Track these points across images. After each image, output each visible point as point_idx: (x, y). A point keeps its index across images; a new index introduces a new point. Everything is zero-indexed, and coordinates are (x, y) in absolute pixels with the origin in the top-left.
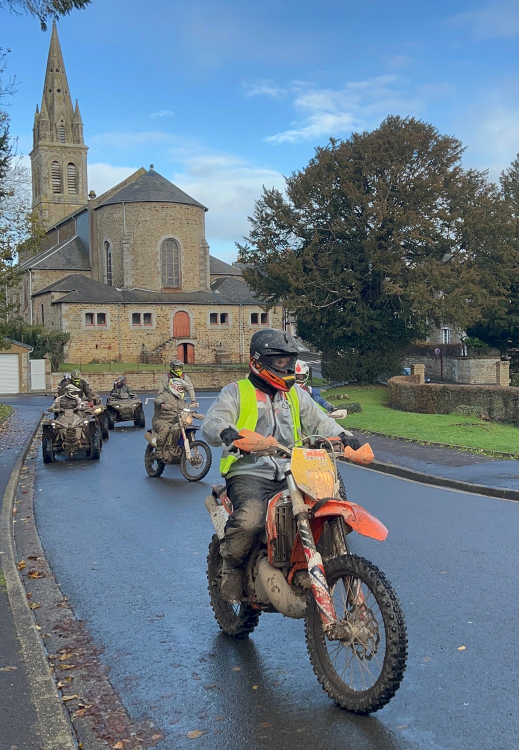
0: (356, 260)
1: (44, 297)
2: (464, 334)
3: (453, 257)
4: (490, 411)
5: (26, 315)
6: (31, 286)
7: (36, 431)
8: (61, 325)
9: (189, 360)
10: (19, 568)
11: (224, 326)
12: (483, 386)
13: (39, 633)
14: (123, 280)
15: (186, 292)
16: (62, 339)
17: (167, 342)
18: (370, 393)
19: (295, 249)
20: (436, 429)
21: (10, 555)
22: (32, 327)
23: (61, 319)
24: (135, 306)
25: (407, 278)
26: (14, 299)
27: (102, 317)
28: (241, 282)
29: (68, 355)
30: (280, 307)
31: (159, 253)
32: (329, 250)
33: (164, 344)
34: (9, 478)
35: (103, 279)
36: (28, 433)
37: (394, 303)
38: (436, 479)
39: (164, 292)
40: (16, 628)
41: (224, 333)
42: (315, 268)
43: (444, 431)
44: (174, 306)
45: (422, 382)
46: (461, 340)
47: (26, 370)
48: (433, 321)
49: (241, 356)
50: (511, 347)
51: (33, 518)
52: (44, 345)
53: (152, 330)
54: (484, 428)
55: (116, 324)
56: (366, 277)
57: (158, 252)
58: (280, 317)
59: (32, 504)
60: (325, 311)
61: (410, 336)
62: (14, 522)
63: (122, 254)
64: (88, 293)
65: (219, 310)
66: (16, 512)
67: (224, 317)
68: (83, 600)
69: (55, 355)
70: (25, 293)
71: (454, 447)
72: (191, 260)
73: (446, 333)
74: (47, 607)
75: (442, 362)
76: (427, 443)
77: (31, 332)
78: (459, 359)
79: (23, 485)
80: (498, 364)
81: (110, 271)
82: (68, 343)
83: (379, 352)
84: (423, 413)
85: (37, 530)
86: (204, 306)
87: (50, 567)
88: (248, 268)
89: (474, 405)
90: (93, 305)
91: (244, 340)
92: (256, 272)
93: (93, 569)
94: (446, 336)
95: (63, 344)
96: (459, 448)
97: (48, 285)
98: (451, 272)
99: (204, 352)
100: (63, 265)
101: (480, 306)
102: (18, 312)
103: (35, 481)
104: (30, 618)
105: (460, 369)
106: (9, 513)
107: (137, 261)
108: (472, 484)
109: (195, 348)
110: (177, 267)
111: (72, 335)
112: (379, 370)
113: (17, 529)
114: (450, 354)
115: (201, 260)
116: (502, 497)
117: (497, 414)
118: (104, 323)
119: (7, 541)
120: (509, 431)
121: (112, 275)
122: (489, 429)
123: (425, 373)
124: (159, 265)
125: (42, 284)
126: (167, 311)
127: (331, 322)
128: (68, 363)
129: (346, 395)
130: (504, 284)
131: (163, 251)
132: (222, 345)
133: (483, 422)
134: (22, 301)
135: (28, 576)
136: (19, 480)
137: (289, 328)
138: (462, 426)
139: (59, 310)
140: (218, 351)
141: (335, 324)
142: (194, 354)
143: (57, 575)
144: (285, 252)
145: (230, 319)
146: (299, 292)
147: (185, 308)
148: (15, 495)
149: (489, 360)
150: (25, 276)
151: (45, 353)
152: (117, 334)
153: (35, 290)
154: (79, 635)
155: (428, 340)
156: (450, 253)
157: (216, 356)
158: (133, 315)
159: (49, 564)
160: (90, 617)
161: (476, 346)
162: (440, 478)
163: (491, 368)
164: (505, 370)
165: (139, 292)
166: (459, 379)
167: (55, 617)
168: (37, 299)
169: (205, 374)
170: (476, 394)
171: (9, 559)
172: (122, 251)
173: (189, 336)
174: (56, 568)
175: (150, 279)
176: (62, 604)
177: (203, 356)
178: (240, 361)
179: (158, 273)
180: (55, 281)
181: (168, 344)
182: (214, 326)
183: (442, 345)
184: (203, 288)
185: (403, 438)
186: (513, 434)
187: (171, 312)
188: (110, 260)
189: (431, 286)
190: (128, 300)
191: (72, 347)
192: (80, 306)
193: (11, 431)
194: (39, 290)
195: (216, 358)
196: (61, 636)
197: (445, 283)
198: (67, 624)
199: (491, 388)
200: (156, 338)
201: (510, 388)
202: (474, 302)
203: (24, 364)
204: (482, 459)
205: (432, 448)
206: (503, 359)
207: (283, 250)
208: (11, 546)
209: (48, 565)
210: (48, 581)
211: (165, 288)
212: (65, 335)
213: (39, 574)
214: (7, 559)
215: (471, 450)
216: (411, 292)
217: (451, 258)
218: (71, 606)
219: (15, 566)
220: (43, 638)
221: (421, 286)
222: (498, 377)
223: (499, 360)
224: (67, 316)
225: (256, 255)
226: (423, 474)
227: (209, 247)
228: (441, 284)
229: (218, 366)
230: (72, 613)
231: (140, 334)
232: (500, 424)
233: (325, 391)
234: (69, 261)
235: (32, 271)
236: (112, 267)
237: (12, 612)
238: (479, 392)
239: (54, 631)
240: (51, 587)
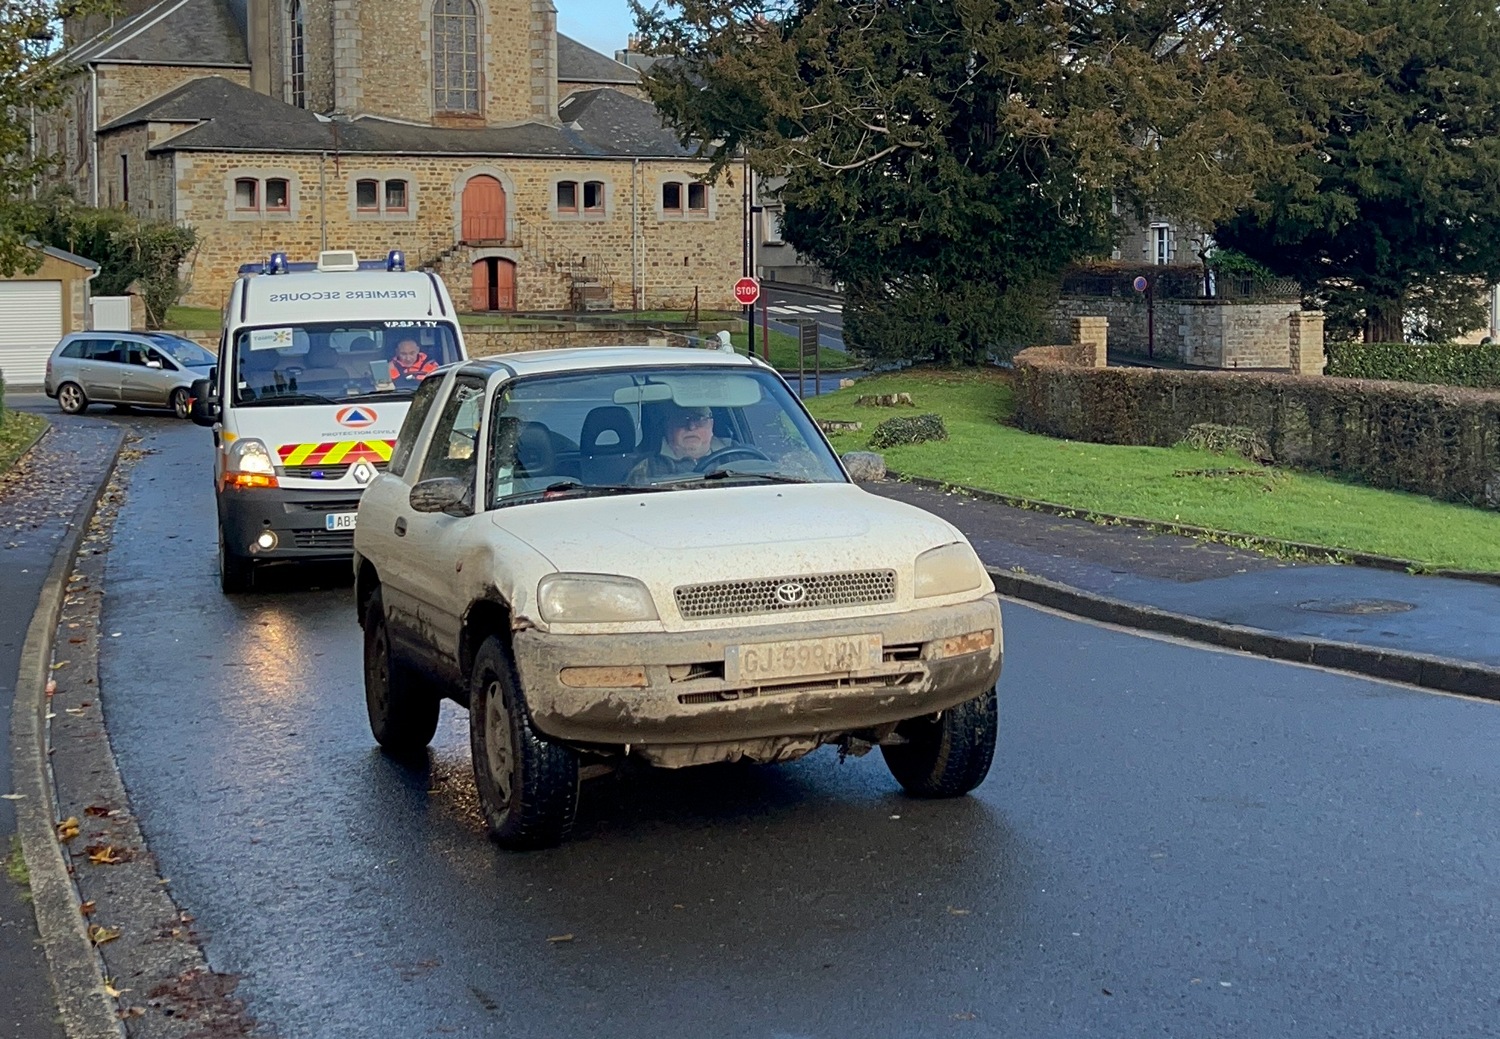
0: (935, 47)
1: (129, 136)
2: (1209, 241)
3: (1182, 43)
4: (1274, 437)
5: (81, 181)
6: (97, 107)
7: (106, 483)
8: (172, 207)
9: (503, 301)
10: (61, 837)
11: (593, 214)
12: (1257, 375)
13: (117, 1007)
14: (333, 92)
15: (495, 126)
16: (179, 245)
17: (446, 254)
18: (968, 391)
19: (779, 18)
20: (1137, 483)
21: (38, 804)
22: (97, 212)
23: (171, 193)
24: (365, 160)
25: (1064, 94)
26: (50, 138)
27: (278, 188)
28: (637, 101)
29: (189, 285)
30: (737, 166)
31: (428, 26)
32: (867, 22)
33: (439, 260)
34: (35, 603)
35: (281, 91)
36: (84, 487)
37: (1031, 158)
38: (1137, 614)
39: (439, 124)
40: (53, 992)
41: (592, 231)
42: (831, 67)
43: (1158, 490)
44: (466, 161)
45: (1101, 363)
46: (1201, 255)
47: (81, 323)
48: (1129, 206)
49: (635, 292)
50: (1327, 277)
51: (99, 707)
52: (128, 260)
53: (407, 223)
54: (1258, 483)
55: (313, 208)
56: (961, 93)
57: (424, 23)
58: (737, 192)
59: (95, 669)
60: (854, 177)
61: (1071, 247)
62: (49, 716)
63: (332, 28)
64: (243, 127)
65: (580, 173)
66: (55, 691)
67: (592, 191)
68: (228, 921)
69: (157, 288)
70: (79, 125)
71: (1182, 530)
72: (508, 43)
73: (1161, 237)
74: (133, 937)
75: (1151, 312)
76: (1113, 519)
77: (95, 224)
78: (1196, 305)
79: (72, 622)
80: (1294, 319)
81: (301, 70)
82: (189, 255)
83: (992, 285)
84: (1103, 442)
85: (110, 740)
86: (541, 162)
87: (142, 834)
88: (655, 67)
89: (1234, 422)
90: (255, 156)
91: (644, 251)
92: (678, 77)
93: (255, 843)
94: (1161, 244)
95: (177, 258)
96: (1196, 532)
97: (140, 104)
98: (1177, 82)
99: (542, 280)
100: (180, 55)
101: (1251, 169)
102: (59, 175)
103: (103, 611)
104: (90, 969)
105: (1198, 329)
106: (37, 693)
107: (370, 46)
108: (1227, 627)
109: (518, 270)
110: (474, 61)
111: (199, 234)
112: (990, 332)
113: (55, 734)
114: (1171, 294)
115: (536, 44)
116: (1304, 660)
117: (1290, 448)
118: (284, 203)
119: (30, 769)
120: (1324, 490)
121: (305, 79)
122: (1273, 487)
123: (1108, 338)
124: (426, 55)
125: (123, 102)
126: (446, 176)
127: (871, 207)
128: (191, 305)
129: (907, 395)
130: (1312, 116)
131: (438, 21)
132: (587, 263)
133: (1257, 467)
134: (72, 147)
135: (83, 856)
136: (62, 608)
137: (759, 219)
138: (1203, 476)
139: (167, 170)
140: (577, 280)
141: (880, 211)
142: (515, 286)
143: (164, 855)
144: (751, 26)
145: (609, 196)
146: (789, 128)
147: (492, 167)
148: (51, 648)
149: (1272, 308)
150: (81, 80)
151: (130, 280)
152: (316, 233)
153: (105, 117)
154: (218, 1012)
155: (1116, 255)
156: (1175, 31)
157: (572, 291)
158: (360, 184)
159: (141, 827)
160: (246, 965)
161: (1236, 272)
162: (1147, 609)
163: (1277, 328)
164: (1312, 330)
165: (377, 125)
166: (1196, 355)
167: (155, 964)
168: (113, 143)
169: (542, 337)
170: (1238, 393)
171: (37, 813)
172: (332, 19)
173: (503, 240)
174: (158, 838)
175: (403, 91)
176: (175, 931)
177: (538, 291)
178: (635, 305)
179: (425, 77)
180: (157, 95)
181: (447, 259)
182: (568, 215)
183: (1152, 268)
184: (540, 116)
185: (1051, 508)
186: (1334, 499)
187: (457, 175)
188: (301, 41)
189: (1124, 116)
190: (346, 145)
191: (201, 265)
192: (221, 159)
193: (40, 481)
194: (116, 117)
195: (571, 298)
196: (170, 1013)
197: (1161, 110)
198: (187, 983)
199: (1277, 379)
200: (417, 244)
201: (1325, 379)
202: (1236, 157)
203: (77, 307)
204: (1254, 563)
205: (1127, 532)
206: (1308, 306)
207: (747, 21)
208: (40, 779)
209: (137, 830)
210: (137, 872)
211: (440, 116)
212: (182, 233)
213: (115, 853)
214: (32, 812)
215: (1227, 538)
216: (1073, 130)
217: (1178, 46)
218: (201, 935)
219: (52, 833)
220: (125, 1020)
221: (1099, 114)
222: (1294, 354)
223: (1298, 308)
224: (188, 186)
225: (678, 33)
226: (1103, 599)
227: (555, 12)
228: (1152, 112)
229: (578, 317)
230: (200, 954)
231: (377, 233)
232: (1297, 471)
233: (851, 383)
234: (193, 44)
235: (100, 68)
236: (306, 58)
237: (44, 950)
238: (1245, 390)
239: (152, 1002)
240: (145, 887)
